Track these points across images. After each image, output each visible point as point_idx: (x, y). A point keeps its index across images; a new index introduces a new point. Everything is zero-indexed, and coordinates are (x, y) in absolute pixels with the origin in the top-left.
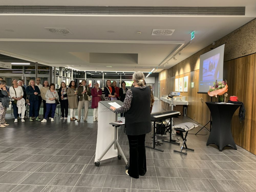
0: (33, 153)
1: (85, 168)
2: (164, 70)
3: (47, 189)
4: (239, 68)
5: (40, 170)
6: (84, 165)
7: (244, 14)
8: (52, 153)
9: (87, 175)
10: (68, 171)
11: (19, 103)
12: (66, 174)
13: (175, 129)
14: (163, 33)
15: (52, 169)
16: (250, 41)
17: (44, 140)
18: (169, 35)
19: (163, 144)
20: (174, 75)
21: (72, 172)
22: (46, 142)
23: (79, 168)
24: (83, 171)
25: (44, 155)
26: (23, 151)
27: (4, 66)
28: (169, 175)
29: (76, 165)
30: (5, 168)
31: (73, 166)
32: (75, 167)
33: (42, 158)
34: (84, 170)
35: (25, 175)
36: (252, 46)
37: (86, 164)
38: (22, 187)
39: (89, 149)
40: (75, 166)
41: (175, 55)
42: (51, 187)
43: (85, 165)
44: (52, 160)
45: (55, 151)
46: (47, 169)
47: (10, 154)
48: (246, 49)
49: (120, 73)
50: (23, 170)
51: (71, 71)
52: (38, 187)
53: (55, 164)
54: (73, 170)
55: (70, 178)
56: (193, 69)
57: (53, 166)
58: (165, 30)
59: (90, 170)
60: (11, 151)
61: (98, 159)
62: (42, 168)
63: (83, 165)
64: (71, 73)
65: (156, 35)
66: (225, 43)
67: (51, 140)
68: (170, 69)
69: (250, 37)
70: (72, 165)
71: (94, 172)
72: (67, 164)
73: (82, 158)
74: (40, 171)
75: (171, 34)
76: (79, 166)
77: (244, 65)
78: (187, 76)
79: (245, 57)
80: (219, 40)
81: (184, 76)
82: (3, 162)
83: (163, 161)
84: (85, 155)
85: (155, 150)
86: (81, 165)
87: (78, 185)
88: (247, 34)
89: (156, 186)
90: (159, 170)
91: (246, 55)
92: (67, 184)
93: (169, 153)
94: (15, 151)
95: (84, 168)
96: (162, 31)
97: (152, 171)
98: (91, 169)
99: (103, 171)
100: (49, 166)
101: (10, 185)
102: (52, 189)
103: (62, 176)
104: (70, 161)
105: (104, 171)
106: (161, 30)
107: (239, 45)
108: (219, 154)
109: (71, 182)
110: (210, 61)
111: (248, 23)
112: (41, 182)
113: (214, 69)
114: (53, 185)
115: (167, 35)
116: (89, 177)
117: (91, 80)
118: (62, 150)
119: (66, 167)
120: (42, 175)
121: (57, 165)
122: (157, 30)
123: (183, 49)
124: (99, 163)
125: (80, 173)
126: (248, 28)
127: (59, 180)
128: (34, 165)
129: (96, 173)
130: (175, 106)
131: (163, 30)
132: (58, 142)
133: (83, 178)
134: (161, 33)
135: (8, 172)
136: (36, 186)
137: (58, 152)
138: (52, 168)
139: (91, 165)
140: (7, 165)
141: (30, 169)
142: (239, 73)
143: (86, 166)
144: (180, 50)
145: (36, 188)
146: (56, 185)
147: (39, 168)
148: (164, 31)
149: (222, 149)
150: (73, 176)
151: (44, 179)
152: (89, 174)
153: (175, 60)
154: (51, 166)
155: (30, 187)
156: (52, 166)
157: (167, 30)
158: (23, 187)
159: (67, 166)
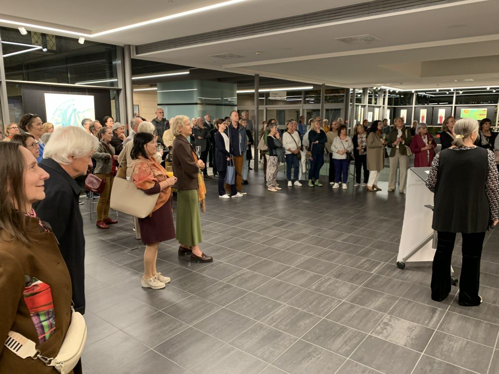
0: (310, 233)
1: (379, 268)
3: (324, 280)
5: (319, 256)
6: (381, 262)
8: (337, 237)
9: (382, 277)
10: (355, 265)
12: (351, 269)
17: (326, 217)
21: (360, 267)
22: (330, 220)
23: (372, 265)
24: (376, 270)
25: (325, 239)
26: (298, 228)
29: (368, 260)
30: (278, 246)
31: (364, 260)
33: (323, 242)
35: (300, 258)
37: (383, 262)
38: (296, 271)
40: (366, 262)
42: (330, 279)
43: (381, 264)
44: (335, 247)
45: (341, 235)
46: (327, 256)
47: (284, 229)
50: (298, 252)
51: (385, 92)
52: (315, 276)
53: (338, 253)
54: (362, 266)
55: (357, 274)
57: (336, 255)
59: (388, 272)
60: (284, 226)
61: (403, 259)
62: (321, 254)
63: (379, 263)
64: (384, 96)
67: (336, 219)
70: (362, 259)
71: (393, 275)
72: (355, 257)
73: (379, 252)
76: (372, 263)
82: (276, 238)
84: (385, 250)
86: (375, 262)
87: (366, 285)
92: (351, 280)
94: (289, 226)
98: (390, 270)
99: (408, 277)
100: (331, 255)
101: (283, 265)
102: (331, 281)
103: (345, 270)
104: (360, 253)
109: (357, 279)
112: (318, 270)
114: (333, 277)
116: (383, 280)
117: (424, 108)
118: (352, 236)
119: (352, 260)
120: (321, 263)
121: (340, 255)
124: (404, 264)
125: (372, 272)
127: (342, 274)
128: (311, 248)
129: (396, 277)
132: (347, 223)
133: (374, 280)
135: (281, 250)
136: (312, 273)
137: (344, 237)
138: (334, 258)
139: (390, 265)
140: (280, 242)
141: (306, 253)
143: (383, 264)
146: (337, 278)
147: (318, 254)
150: (361, 274)
151: (323, 268)
152: (384, 276)
155: (306, 273)
158: (298, 272)
159: (354, 259)
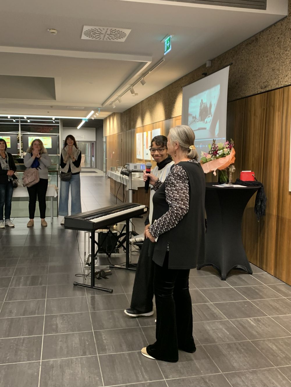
2: (113, 115)
4: (255, 115)
7: (264, 8)
14: (107, 36)
16: (275, 63)
18: (119, 40)
20: (134, 126)
28: (124, 346)
36: (278, 72)
41: (133, 85)
48: (268, 78)
49: (18, 118)
56: (169, 115)
58: (110, 29)
65: (91, 39)
66: (230, 65)
68: (124, 112)
69: (274, 55)
75: (123, 40)
77: (264, 109)
78: (159, 128)
79: (266, 93)
80: (219, 57)
81: (153, 129)
83: (111, 316)
85: (95, 291)
88: (269, 48)
90: (102, 338)
91: (268, 89)
96: (104, 32)
97: (88, 341)
106: (101, 28)
107: (255, 70)
108: (220, 286)
110: (202, 100)
111: (271, 26)
113: (209, 117)
115: (116, 40)
122: (93, 28)
123: (150, 72)
126: (270, 36)
130: (137, 189)
131: (106, 28)
134: (102, 36)
142: (254, 125)
144: (144, 74)
148: (109, 32)
149: (226, 275)
153: (134, 94)
157: (114, 29)
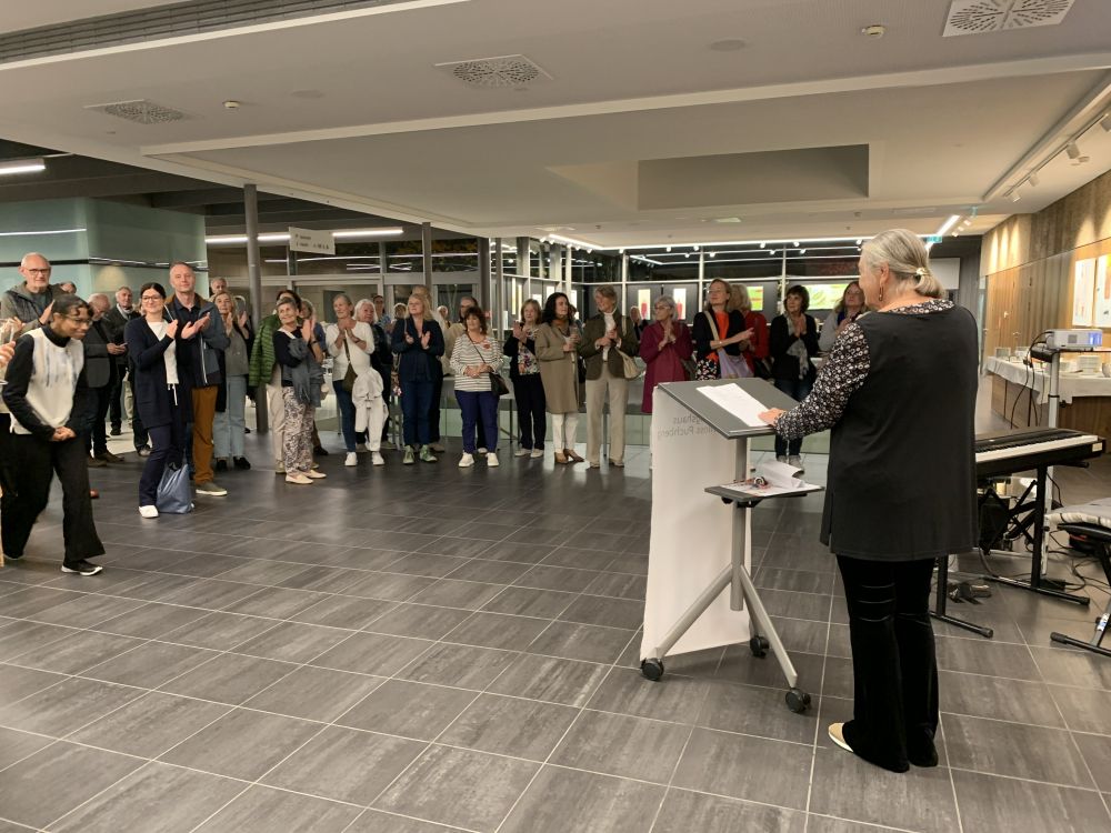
0: (395, 596)
1: (596, 683)
2: (1010, 221)
3: (431, 757)
5: (416, 671)
6: (595, 666)
8: (469, 600)
9: (605, 717)
10: (525, 686)
11: (361, 390)
12: (515, 701)
13: (1063, 526)
15: (460, 672)
17: (444, 541)
18: (1046, 22)
19: (990, 596)
21: (540, 692)
22: (453, 552)
23: (572, 679)
24: (587, 696)
25: (437, 609)
26: (360, 586)
27: (306, 245)
28: (1021, 765)
29: (560, 663)
30: (290, 651)
31: (548, 666)
32: (555, 675)
33: (430, 620)
34: (592, 689)
35: (357, 687)
37: (602, 665)
38: (339, 737)
39: (623, 593)
40: (554, 669)
41: (1076, 135)
42: (448, 751)
43: (599, 670)
44: (465, 634)
45: (481, 590)
46: (440, 668)
47: (315, 595)
49: (781, 246)
50: (352, 665)
51: (564, 254)
52: (401, 748)
53: (475, 650)
54: (544, 686)
55: (531, 721)
57: (469, 659)
59: (620, 695)
60: (320, 582)
61: (657, 649)
62: (424, 664)
63: (591, 669)
64: (564, 263)
65: (969, 31)
67: (472, 545)
68: (1043, 211)
70: (544, 661)
71: (634, 706)
72: (524, 656)
73: (587, 632)
74: (416, 675)
75: (1058, 18)
76: (572, 673)
82: (286, 625)
83: (986, 688)
84: (604, 622)
85: (946, 625)
86: (582, 667)
87: (562, 759)
89: (940, 816)
90: (962, 733)
92: (515, 746)
93: (1024, 649)
94: (333, 581)
95: (592, 680)
96: (1004, 8)
98: (624, 690)
99: (677, 705)
100: (453, 659)
101: (296, 722)
102: (451, 761)
103: (496, 708)
104: (537, 642)
105: (682, 705)
109: (532, 737)
112: (413, 723)
114: (461, 744)
116: (609, 727)
117: (646, 286)
118: (511, 591)
119: (516, 670)
120: (423, 693)
121: (481, 658)
124: (660, 664)
125: (575, 705)
127: (485, 725)
128: (393, 646)
129: (643, 712)
130: (1069, 401)
132: (497, 556)
133: (583, 731)
134: (998, 19)
135: (297, 666)
136: (391, 741)
137: (490, 597)
138: (462, 669)
139: (623, 670)
140: (298, 640)
141: (378, 666)
143: (604, 671)
145: (391, 747)
146: (470, 745)
147: (413, 664)
148: (1018, 6)
150: (543, 715)
151: (427, 712)
152: (611, 714)
153: (1076, 161)
154: (458, 657)
155: (370, 741)
156: (465, 658)
158: (345, 740)
159: (522, 664)
